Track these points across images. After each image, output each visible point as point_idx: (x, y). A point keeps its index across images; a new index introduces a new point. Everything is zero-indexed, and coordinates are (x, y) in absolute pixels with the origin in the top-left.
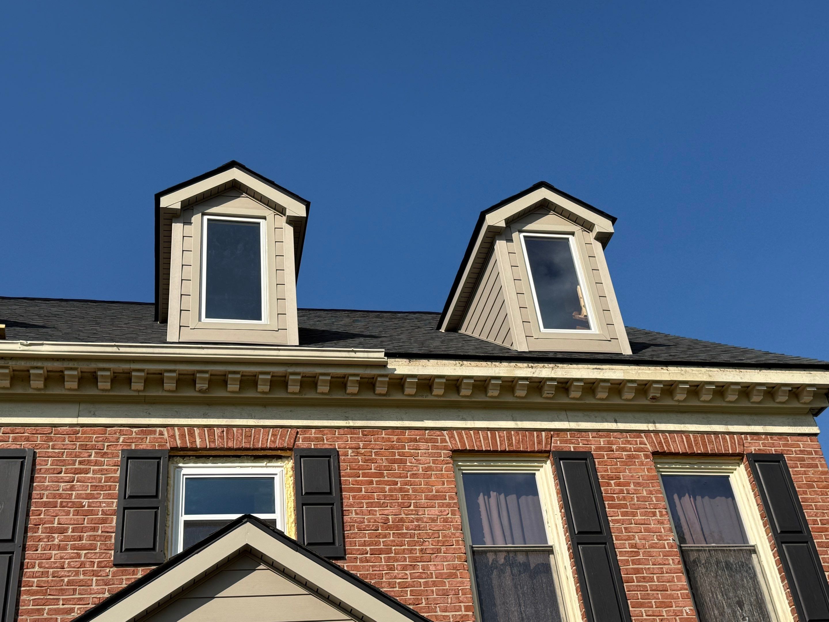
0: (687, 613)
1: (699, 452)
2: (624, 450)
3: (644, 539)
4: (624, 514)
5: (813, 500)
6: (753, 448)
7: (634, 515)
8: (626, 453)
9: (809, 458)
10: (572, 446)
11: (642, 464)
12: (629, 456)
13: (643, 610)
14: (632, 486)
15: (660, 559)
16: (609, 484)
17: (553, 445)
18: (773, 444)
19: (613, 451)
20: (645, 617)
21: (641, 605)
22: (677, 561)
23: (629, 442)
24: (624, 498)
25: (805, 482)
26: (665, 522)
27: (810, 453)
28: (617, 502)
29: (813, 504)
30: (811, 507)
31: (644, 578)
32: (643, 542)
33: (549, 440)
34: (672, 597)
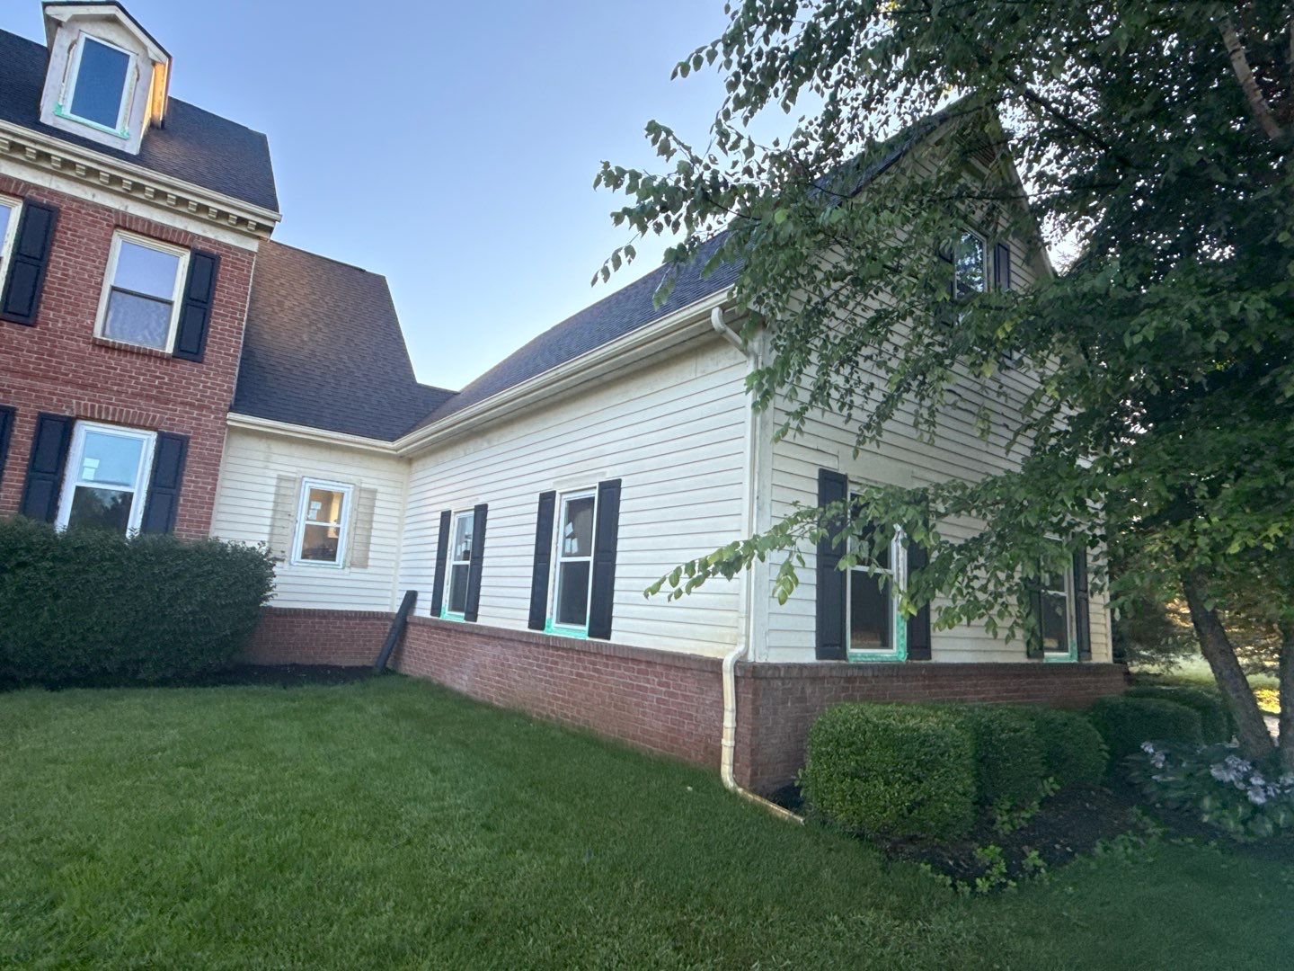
0: (86, 322)
2: (91, 215)
3: (77, 273)
4: (68, 254)
6: (200, 246)
7: (76, 256)
8: (91, 218)
10: (45, 199)
13: (52, 312)
16: (65, 233)
17: (29, 193)
18: (218, 248)
19: (81, 214)
20: (51, 317)
21: (52, 309)
23: (98, 213)
24: (74, 245)
25: (227, 276)
26: (99, 268)
28: (66, 245)
29: (226, 290)
30: (223, 291)
31: (63, 295)
33: (26, 189)
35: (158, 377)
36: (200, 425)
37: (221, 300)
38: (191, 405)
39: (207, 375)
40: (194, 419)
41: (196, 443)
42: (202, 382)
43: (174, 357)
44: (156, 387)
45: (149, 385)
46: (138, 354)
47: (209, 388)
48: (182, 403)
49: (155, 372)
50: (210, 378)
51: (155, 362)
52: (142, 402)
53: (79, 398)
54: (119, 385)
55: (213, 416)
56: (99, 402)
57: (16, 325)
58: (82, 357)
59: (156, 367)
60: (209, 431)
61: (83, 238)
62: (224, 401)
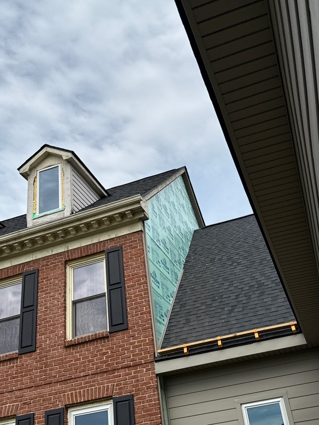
0: (61, 333)
1: (84, 255)
2: (53, 263)
3: (51, 303)
4: (46, 294)
5: (131, 265)
6: (109, 247)
7: (50, 293)
8: (53, 265)
9: (135, 244)
10: (32, 268)
11: (59, 268)
12: (54, 266)
13: (43, 336)
14: (52, 279)
15: (55, 311)
16: (43, 282)
17: (25, 269)
18: (119, 241)
19: (48, 265)
20: (43, 339)
21: (43, 334)
22: (62, 310)
23: (56, 259)
24: (48, 287)
25: (130, 257)
26: (62, 293)
27: (136, 241)
28: (44, 289)
29: (130, 267)
30: (129, 269)
31: (47, 321)
32: (51, 305)
33: (23, 268)
34: (56, 327)
35: (104, 354)
36: (138, 381)
37: (129, 276)
38: (129, 367)
39: (133, 336)
40: (133, 377)
41: (138, 399)
42: (132, 343)
43: (110, 333)
44: (105, 362)
45: (101, 362)
46: (90, 341)
47: (137, 347)
48: (122, 368)
49: (102, 350)
50: (136, 338)
51: (101, 343)
52: (99, 378)
53: (64, 392)
54: (84, 371)
55: (145, 370)
56: (75, 390)
57: (28, 354)
58: (62, 360)
59: (103, 346)
60: (145, 384)
61: (51, 279)
62: (149, 353)
